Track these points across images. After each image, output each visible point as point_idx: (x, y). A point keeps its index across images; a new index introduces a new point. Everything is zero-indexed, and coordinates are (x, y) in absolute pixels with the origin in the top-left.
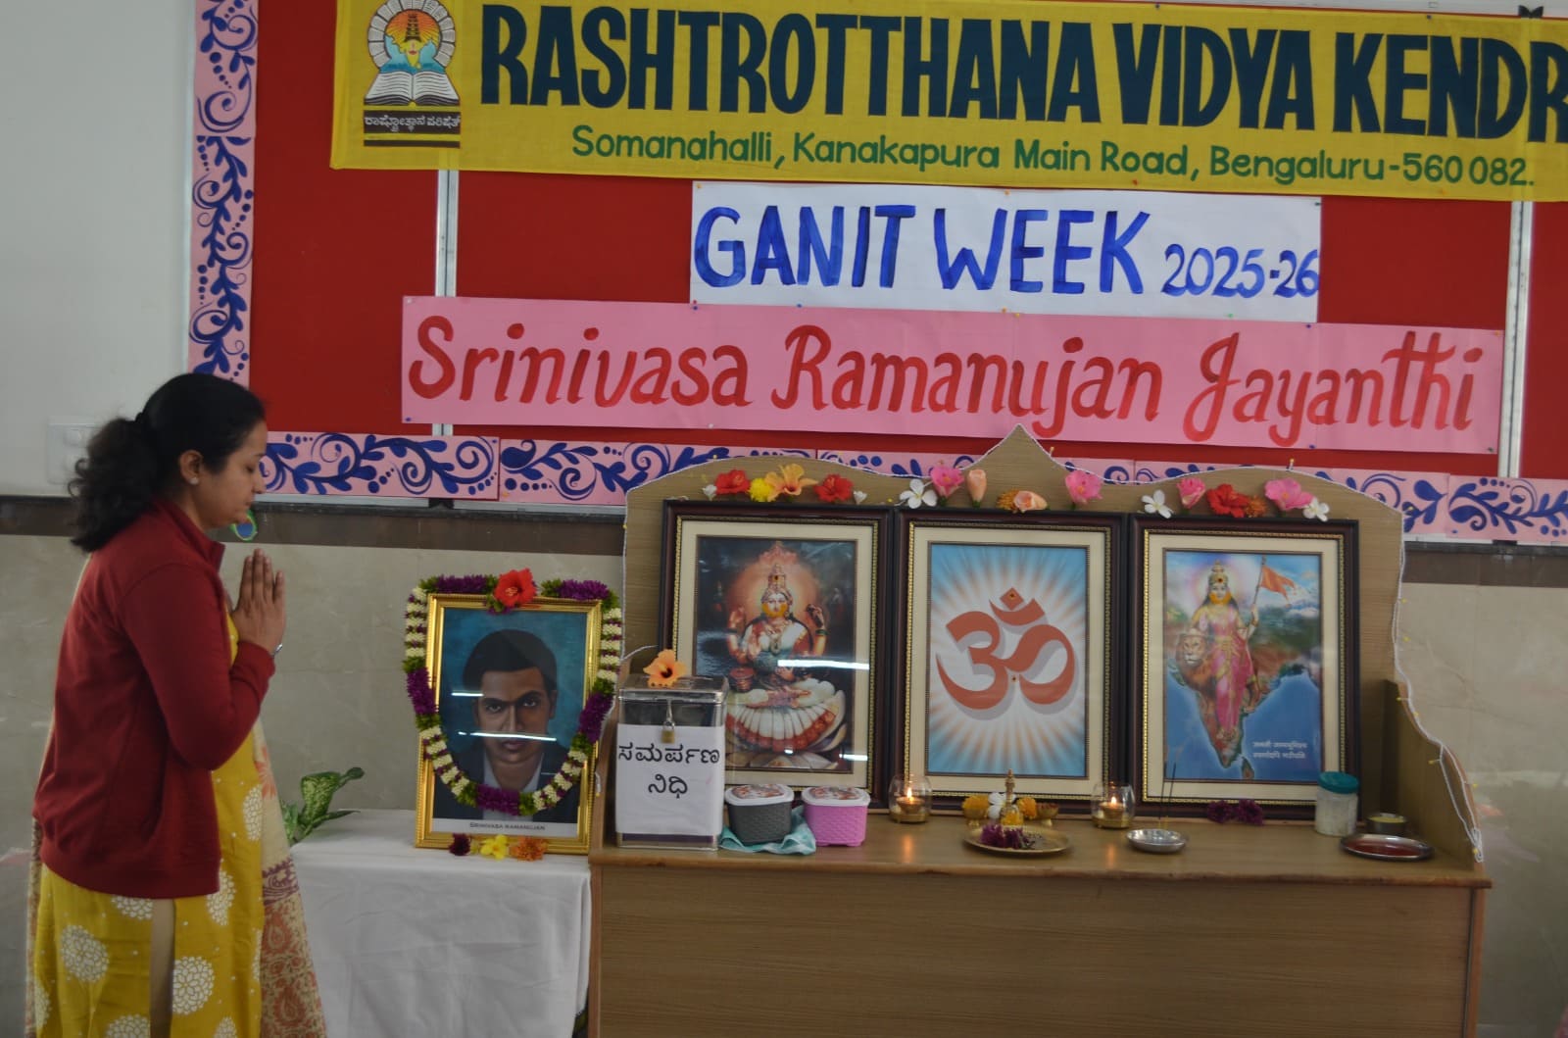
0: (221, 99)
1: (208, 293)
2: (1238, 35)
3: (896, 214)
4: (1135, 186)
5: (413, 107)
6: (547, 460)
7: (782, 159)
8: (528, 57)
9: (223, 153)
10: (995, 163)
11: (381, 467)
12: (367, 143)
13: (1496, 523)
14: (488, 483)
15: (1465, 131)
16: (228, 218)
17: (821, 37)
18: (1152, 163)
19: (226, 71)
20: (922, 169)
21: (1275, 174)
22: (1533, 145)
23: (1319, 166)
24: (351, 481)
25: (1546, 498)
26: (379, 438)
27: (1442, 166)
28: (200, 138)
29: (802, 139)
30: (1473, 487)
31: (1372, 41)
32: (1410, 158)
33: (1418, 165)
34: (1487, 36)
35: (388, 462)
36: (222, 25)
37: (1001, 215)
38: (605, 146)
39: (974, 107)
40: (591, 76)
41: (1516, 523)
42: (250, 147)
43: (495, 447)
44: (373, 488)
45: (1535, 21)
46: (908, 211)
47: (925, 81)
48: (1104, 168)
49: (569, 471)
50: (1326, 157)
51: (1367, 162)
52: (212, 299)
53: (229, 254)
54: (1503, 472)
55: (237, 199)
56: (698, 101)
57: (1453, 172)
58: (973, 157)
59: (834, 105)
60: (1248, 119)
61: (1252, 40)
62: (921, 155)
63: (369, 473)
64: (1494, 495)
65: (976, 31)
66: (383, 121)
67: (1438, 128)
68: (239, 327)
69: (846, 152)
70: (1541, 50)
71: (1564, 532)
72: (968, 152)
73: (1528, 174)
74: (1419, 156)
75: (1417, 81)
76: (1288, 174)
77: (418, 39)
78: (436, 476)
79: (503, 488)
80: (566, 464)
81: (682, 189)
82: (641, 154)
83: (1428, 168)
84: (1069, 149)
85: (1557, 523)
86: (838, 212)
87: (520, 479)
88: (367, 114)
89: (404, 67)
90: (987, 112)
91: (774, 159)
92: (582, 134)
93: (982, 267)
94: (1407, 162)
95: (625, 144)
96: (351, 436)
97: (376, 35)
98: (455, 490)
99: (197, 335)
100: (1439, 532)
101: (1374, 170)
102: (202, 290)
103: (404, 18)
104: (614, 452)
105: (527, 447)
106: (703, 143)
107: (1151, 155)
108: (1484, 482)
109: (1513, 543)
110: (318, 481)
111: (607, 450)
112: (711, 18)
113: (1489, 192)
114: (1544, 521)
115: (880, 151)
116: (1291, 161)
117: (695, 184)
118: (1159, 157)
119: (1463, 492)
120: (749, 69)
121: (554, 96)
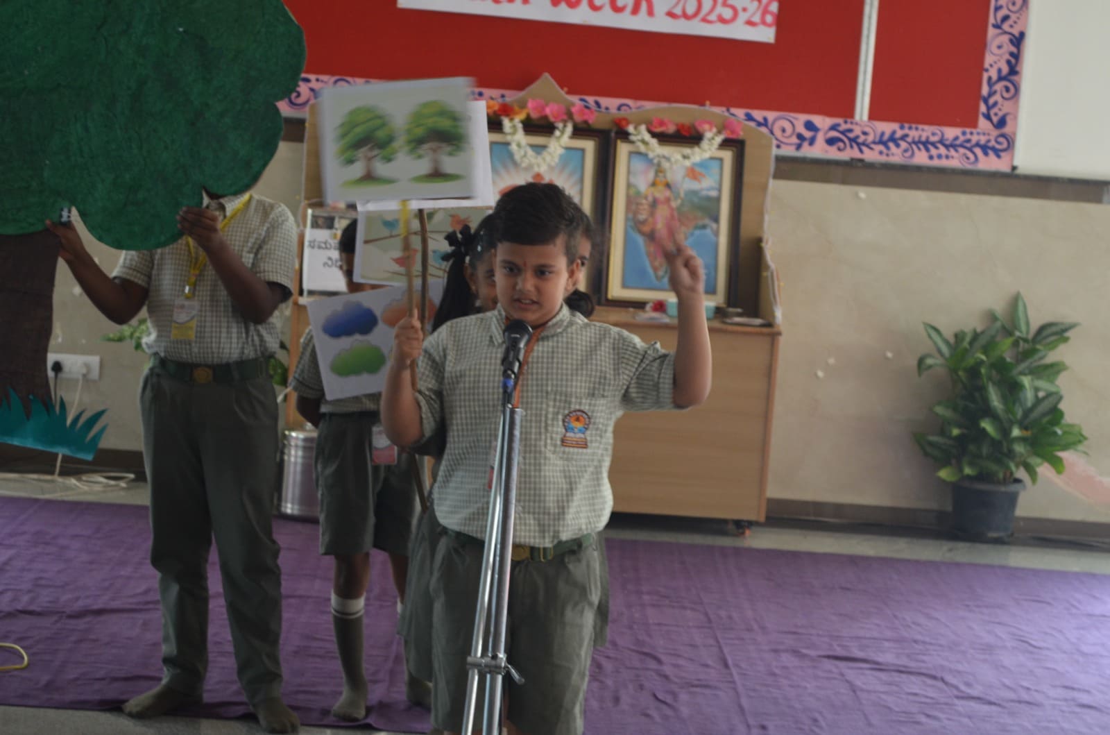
13: (852, 147)
25: (883, 134)
30: (838, 125)
41: (864, 148)
54: (857, 117)
64: (851, 131)
71: (893, 154)
85: (888, 148)
100: (819, 150)
104: (322, 81)
108: (846, 122)
109: (861, 161)
111: (317, 80)
114: (881, 147)
119: (833, 128)
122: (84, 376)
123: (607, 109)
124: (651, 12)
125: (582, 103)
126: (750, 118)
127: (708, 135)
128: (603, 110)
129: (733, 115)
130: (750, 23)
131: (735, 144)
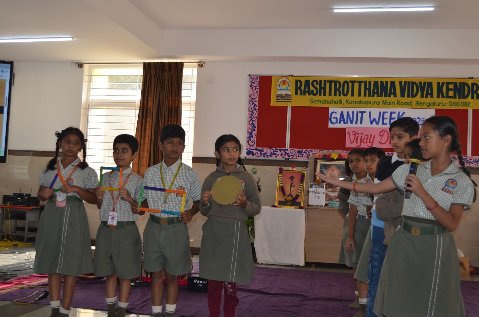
0: (253, 95)
1: (250, 125)
2: (420, 83)
3: (362, 113)
4: (403, 107)
5: (284, 96)
6: (305, 152)
7: (344, 104)
8: (302, 88)
9: (253, 103)
10: (379, 104)
11: (277, 153)
12: (276, 102)
13: (467, 163)
14: (295, 156)
15: (460, 98)
16: (254, 113)
17: (350, 84)
18: (406, 104)
19: (254, 90)
20: (367, 105)
21: (427, 105)
22: (472, 100)
23: (434, 104)
24: (272, 155)
25: (476, 159)
26: (277, 149)
28: (250, 101)
29: (347, 100)
31: (443, 83)
32: (450, 102)
33: (452, 104)
34: (463, 82)
35: (279, 153)
36: (254, 83)
37: (380, 113)
38: (315, 102)
39: (376, 95)
40: (313, 91)
41: (471, 164)
42: (257, 102)
43: (296, 150)
44: (276, 157)
45: (472, 79)
46: (365, 112)
47: (367, 91)
48: (397, 105)
49: (308, 154)
50: (436, 102)
51: (443, 103)
52: (251, 126)
53: (254, 119)
54: (468, 155)
55: (255, 110)
56: (330, 95)
58: (375, 103)
59: (352, 95)
60: (422, 96)
61: (423, 84)
62: (367, 103)
63: (276, 154)
64: (466, 159)
65: (376, 83)
66: (279, 98)
67: (455, 97)
68: (255, 131)
69: (354, 102)
70: (473, 84)
72: (375, 102)
73: (471, 105)
74: (452, 102)
75: (451, 90)
76: (429, 105)
77: (285, 85)
78: (286, 155)
79: (297, 157)
80: (308, 153)
81: (327, 109)
82: (321, 103)
83: (453, 104)
84: (392, 102)
85: (478, 163)
86: (353, 112)
87: (300, 155)
88: (276, 97)
89: (283, 90)
90: (378, 96)
91: (342, 104)
92: (311, 100)
93: (377, 120)
94: (449, 103)
95: (318, 102)
96: (273, 148)
97: (278, 84)
98: (289, 157)
99: (248, 132)
101: (444, 104)
102: (249, 125)
103: (283, 82)
105: (301, 150)
106: (331, 101)
107: (405, 102)
108: (465, 157)
109: (470, 167)
110: (267, 156)
111: (314, 151)
112: (332, 81)
113: (464, 108)
114: (476, 163)
115: (360, 102)
116: (429, 103)
117: (329, 108)
118: (407, 103)
120: (339, 90)
121: (307, 94)
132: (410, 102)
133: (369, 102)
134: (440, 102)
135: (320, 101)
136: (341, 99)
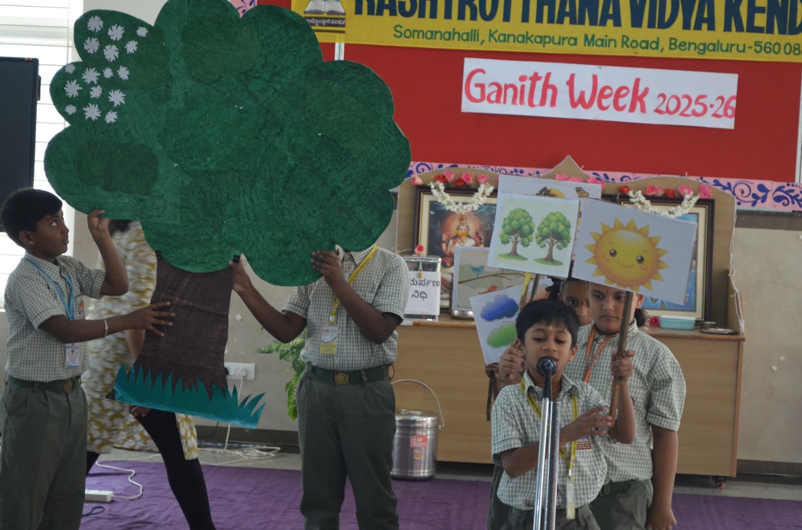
0: (241, 9)
4: (636, 55)
5: (325, 15)
7: (483, 41)
10: (575, 44)
13: (793, 203)
15: (782, 31)
18: (644, 45)
20: (544, 46)
21: (697, 50)
23: (717, 46)
27: (772, 47)
29: (492, 32)
30: (784, 187)
32: (757, 43)
33: (761, 46)
38: (408, 34)
39: (567, 20)
40: (402, 4)
47: (546, 8)
48: (622, 46)
50: (720, 42)
51: (738, 45)
54: (796, 181)
56: (448, 15)
57: (777, 49)
58: (566, 42)
59: (507, 18)
60: (686, 26)
62: (544, 40)
64: (793, 191)
66: (312, 21)
67: (770, 30)
69: (511, 38)
72: (564, 39)
74: (761, 42)
75: (761, 10)
76: (703, 50)
82: (423, 38)
83: (765, 47)
84: (608, 38)
90: (573, 22)
91: (480, 41)
92: (398, 29)
94: (756, 45)
95: (416, 34)
100: (770, 206)
101: (741, 48)
106: (450, 33)
107: (643, 41)
108: (788, 185)
113: (792, 59)
115: (526, 38)
116: (704, 45)
118: (647, 42)
119: (779, 189)
120: (471, 2)
121: (386, 12)
122: (244, 377)
123: (613, 179)
124: (643, 110)
125: (595, 176)
126: (717, 183)
127: (687, 197)
128: (610, 181)
129: (705, 182)
130: (715, 115)
131: (707, 202)
132: (656, 40)
133: (549, 37)
134: (733, 43)
135: (422, 31)
136: (477, 29)
